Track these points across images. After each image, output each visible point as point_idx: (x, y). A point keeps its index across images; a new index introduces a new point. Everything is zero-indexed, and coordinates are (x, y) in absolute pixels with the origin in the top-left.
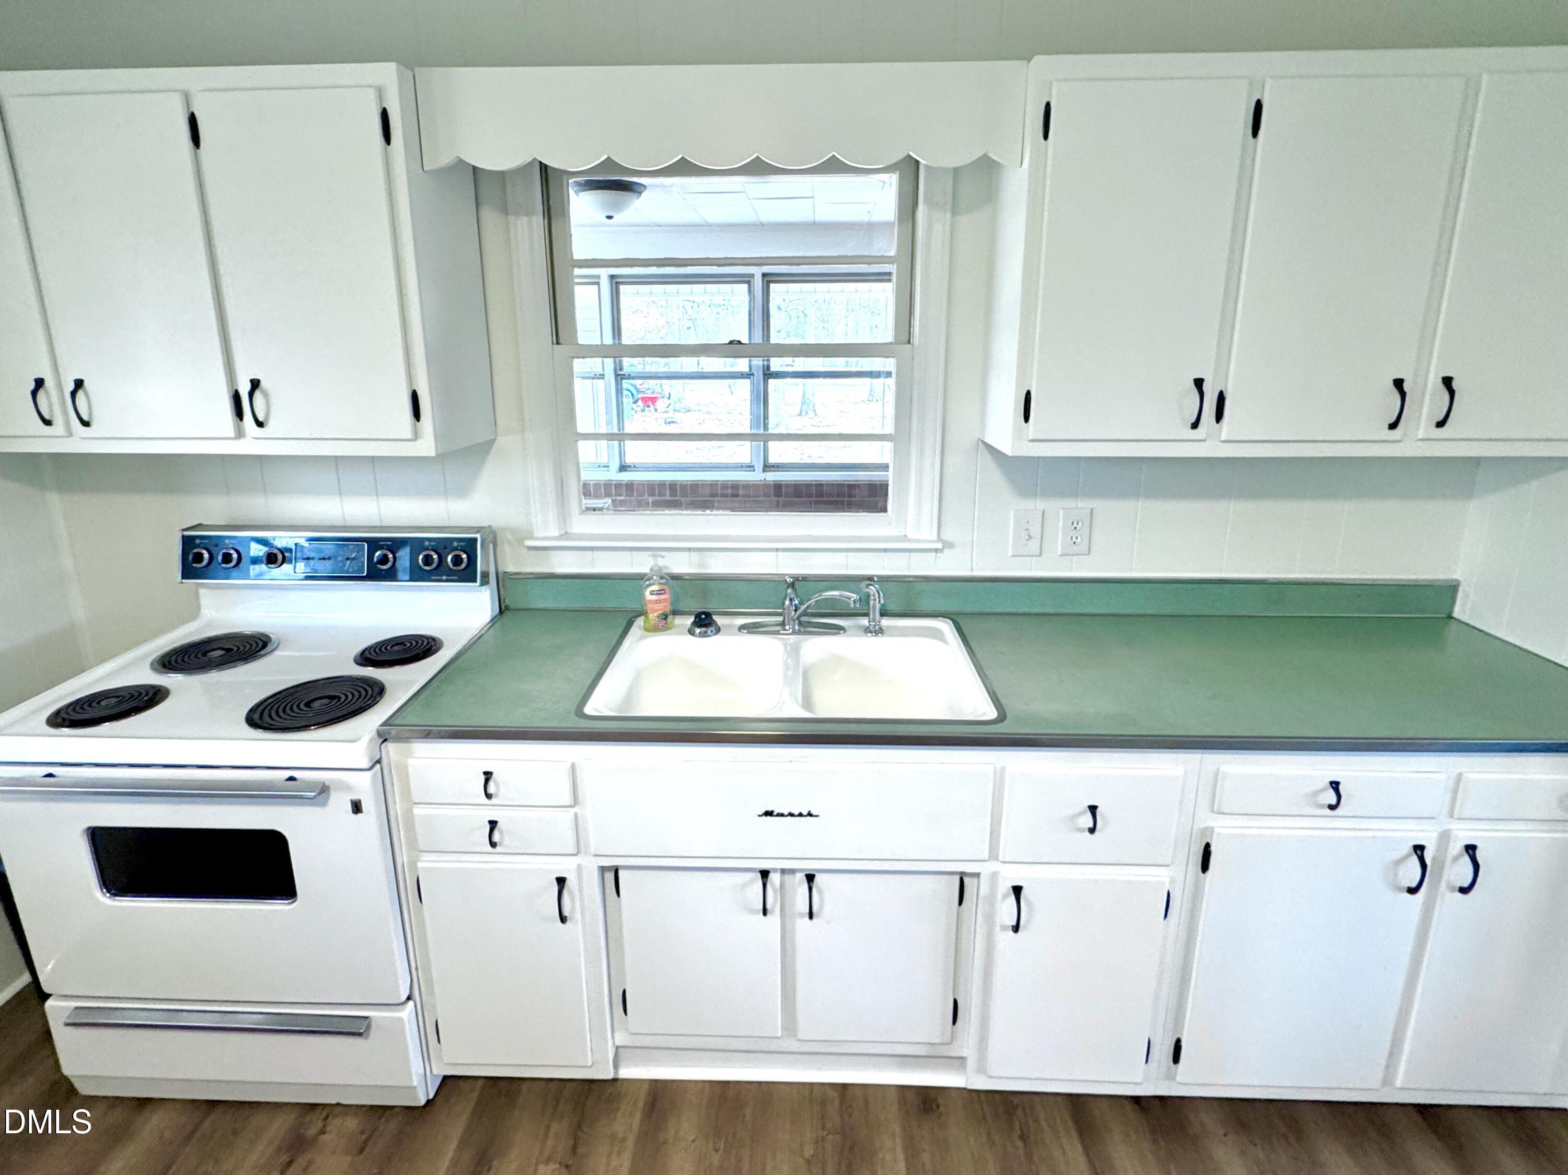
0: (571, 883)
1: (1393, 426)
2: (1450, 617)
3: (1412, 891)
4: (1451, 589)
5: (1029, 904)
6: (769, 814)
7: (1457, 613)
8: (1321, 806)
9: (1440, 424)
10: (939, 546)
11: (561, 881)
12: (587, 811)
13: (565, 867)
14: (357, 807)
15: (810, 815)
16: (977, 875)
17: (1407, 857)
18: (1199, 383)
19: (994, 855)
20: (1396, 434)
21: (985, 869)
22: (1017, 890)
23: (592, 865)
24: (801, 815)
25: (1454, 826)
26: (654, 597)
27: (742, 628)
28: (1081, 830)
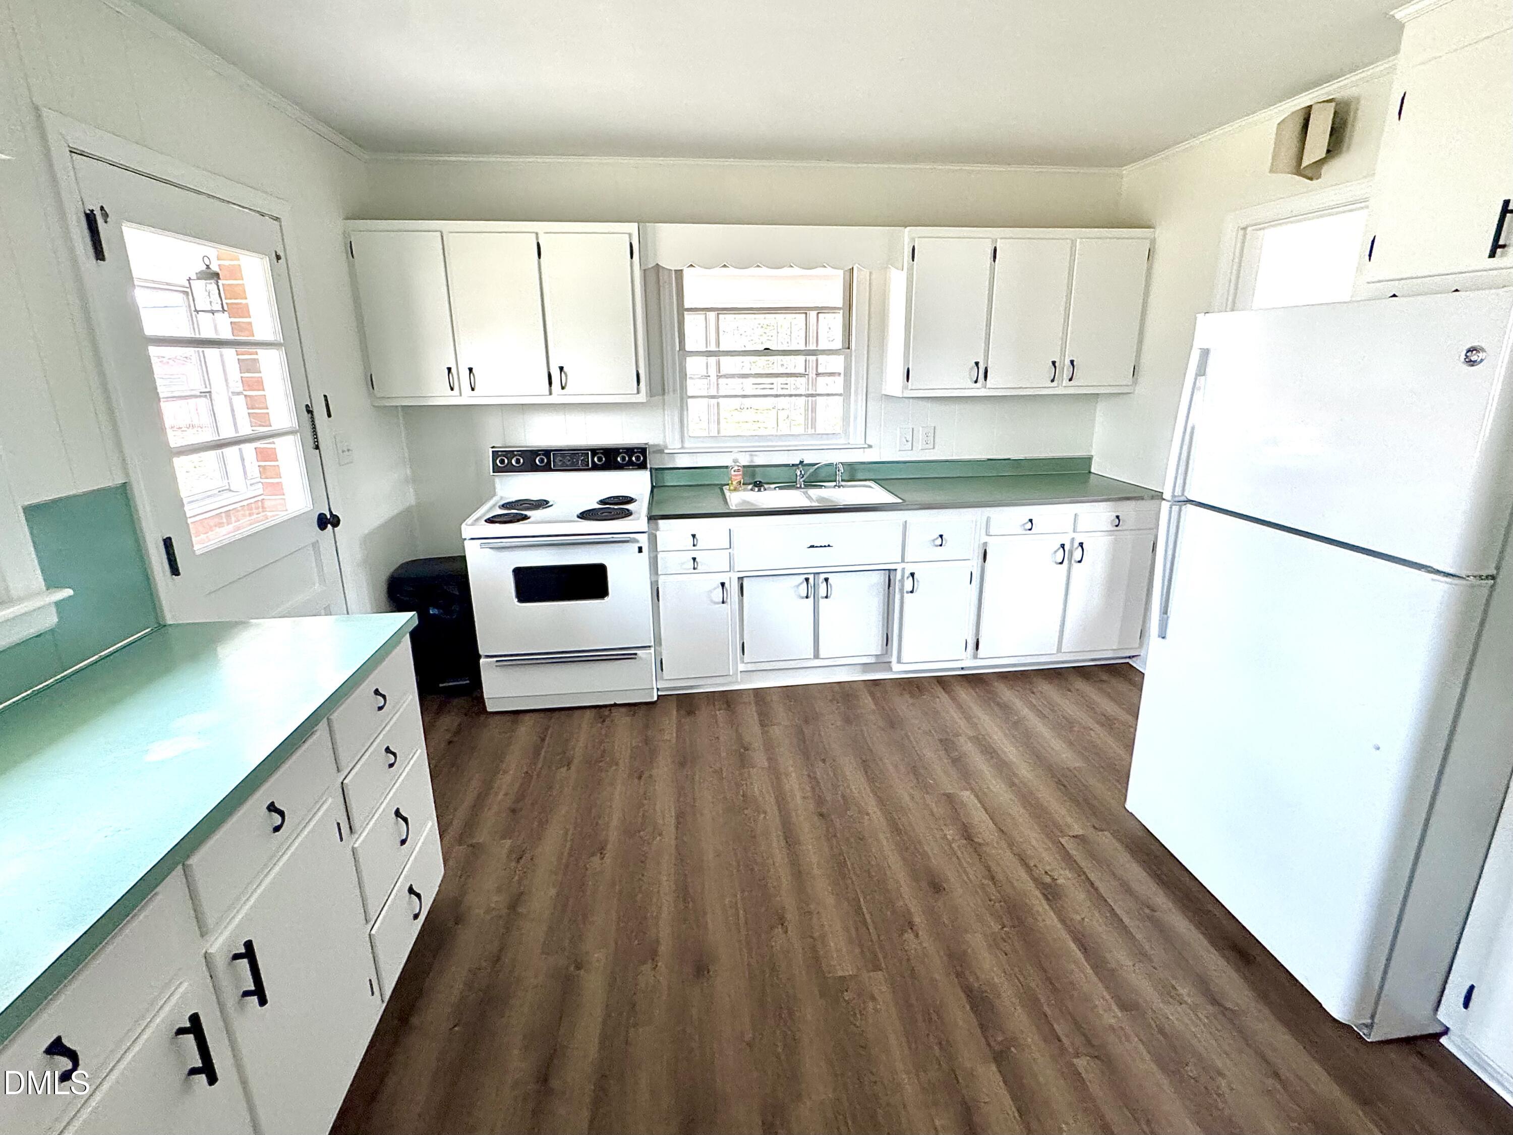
0: (727, 585)
1: (1053, 381)
2: (1090, 472)
3: (1061, 563)
4: (1089, 459)
5: (918, 581)
6: (812, 546)
7: (1093, 470)
8: (1026, 530)
9: (1070, 380)
10: (866, 446)
11: (723, 584)
12: (735, 551)
13: (724, 578)
14: (640, 550)
15: (829, 546)
16: (896, 570)
17: (1059, 549)
18: (977, 364)
19: (903, 561)
20: (1055, 384)
21: (899, 567)
22: (912, 575)
23: (735, 576)
24: (825, 546)
25: (1074, 535)
26: (736, 473)
27: (775, 488)
28: (937, 546)
